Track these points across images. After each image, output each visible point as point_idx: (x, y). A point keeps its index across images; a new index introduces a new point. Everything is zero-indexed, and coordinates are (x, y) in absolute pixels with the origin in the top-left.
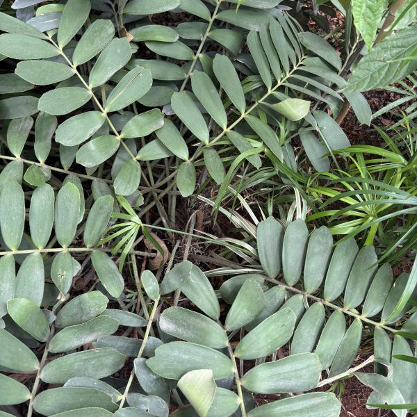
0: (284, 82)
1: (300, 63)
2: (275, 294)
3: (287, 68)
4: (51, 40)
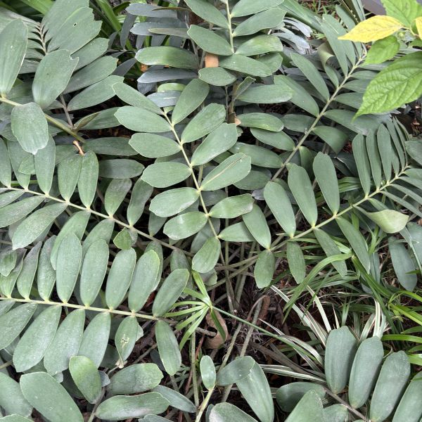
0: (383, 190)
1: (402, 172)
2: (335, 412)
3: (388, 175)
4: (166, 116)
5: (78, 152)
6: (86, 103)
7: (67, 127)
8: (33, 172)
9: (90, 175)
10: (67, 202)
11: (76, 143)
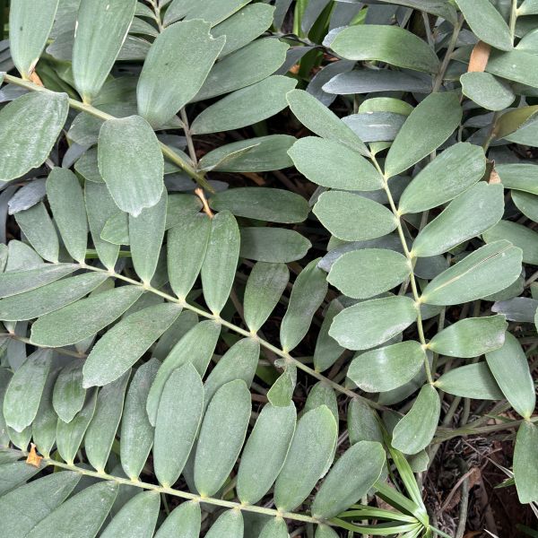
4: (374, 159)
5: (202, 210)
6: (226, 122)
7: (188, 163)
8: (124, 241)
9: (224, 255)
10: (182, 302)
11: (200, 192)
